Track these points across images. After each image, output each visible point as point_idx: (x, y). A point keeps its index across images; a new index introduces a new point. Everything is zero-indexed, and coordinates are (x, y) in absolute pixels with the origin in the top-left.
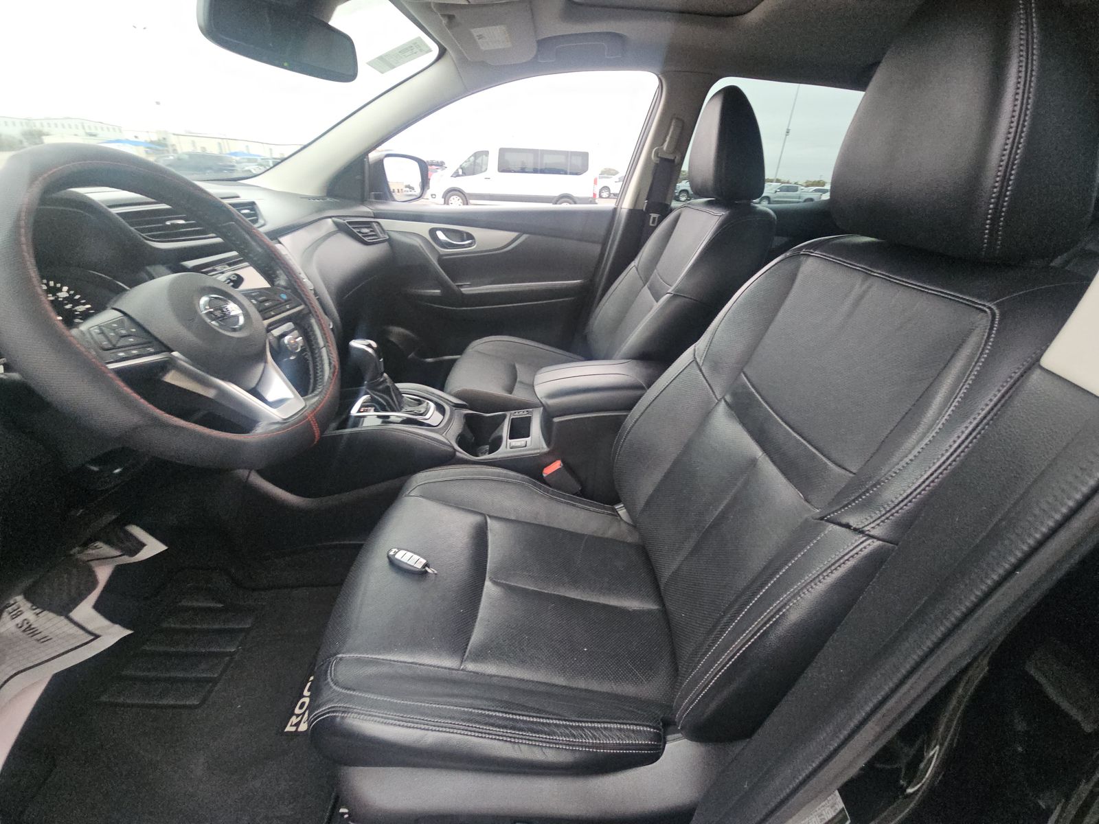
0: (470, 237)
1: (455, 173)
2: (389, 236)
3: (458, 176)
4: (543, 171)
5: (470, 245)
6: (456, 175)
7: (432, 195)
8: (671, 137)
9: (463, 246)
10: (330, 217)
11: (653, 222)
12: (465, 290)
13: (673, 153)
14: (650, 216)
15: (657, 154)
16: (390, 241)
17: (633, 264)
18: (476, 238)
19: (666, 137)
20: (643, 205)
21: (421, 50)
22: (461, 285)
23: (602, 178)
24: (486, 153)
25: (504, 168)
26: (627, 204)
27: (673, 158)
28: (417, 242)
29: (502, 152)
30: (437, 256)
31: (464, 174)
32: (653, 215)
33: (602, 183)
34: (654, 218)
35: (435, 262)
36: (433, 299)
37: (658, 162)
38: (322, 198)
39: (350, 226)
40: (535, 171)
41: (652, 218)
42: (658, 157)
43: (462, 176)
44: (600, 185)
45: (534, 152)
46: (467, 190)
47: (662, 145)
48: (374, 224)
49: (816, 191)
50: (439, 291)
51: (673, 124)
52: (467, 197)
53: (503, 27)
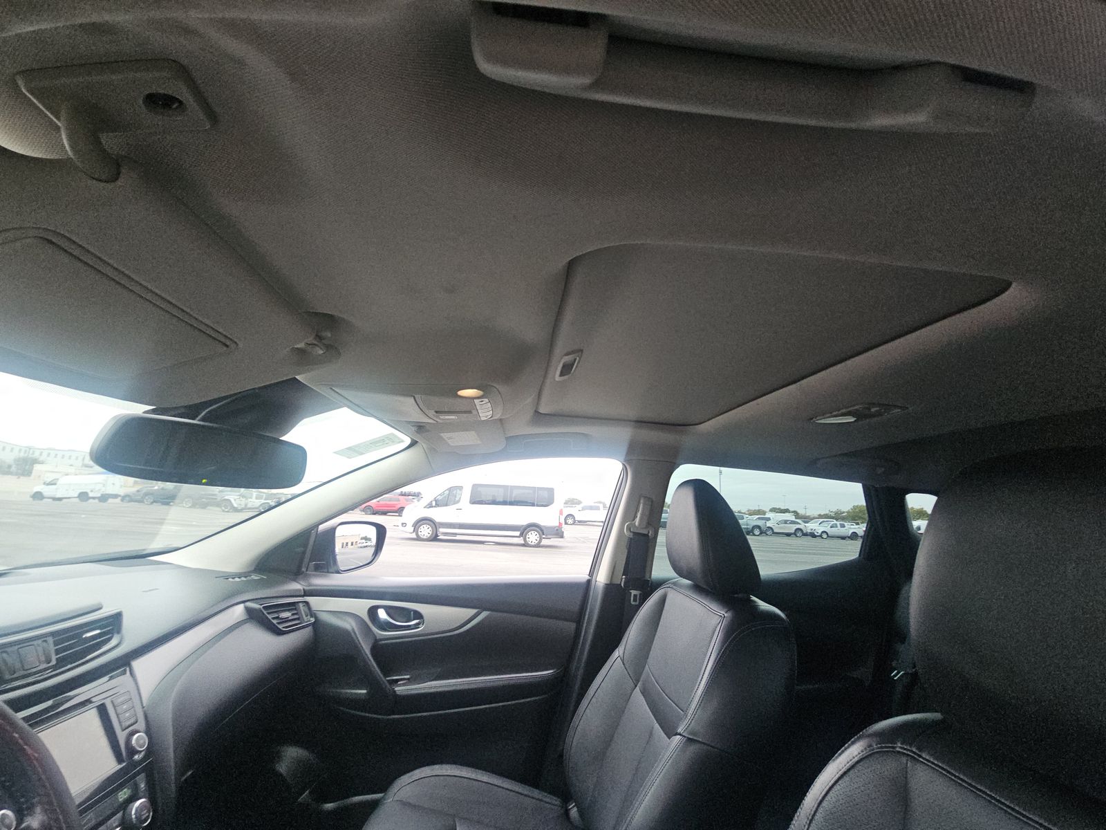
0: (418, 615)
1: (429, 504)
2: (316, 618)
3: (432, 507)
4: (512, 503)
5: (416, 626)
6: (430, 506)
7: (403, 524)
8: (642, 514)
9: (408, 628)
10: (244, 602)
11: (635, 600)
12: (400, 689)
13: (646, 527)
14: (631, 593)
15: (629, 529)
16: (317, 625)
17: (617, 653)
18: (425, 618)
19: (636, 513)
20: (621, 580)
21: (393, 442)
22: (397, 681)
23: (567, 507)
24: (461, 488)
25: (476, 500)
26: (602, 578)
27: (646, 533)
28: (348, 625)
29: (475, 487)
30: (371, 642)
31: (437, 505)
32: (633, 592)
33: (566, 512)
34: (635, 596)
35: (366, 649)
36: (356, 703)
37: (631, 537)
38: (246, 574)
39: (265, 612)
40: (504, 503)
41: (632, 595)
42: (631, 532)
43: (435, 507)
44: (565, 514)
45: (505, 487)
46: (438, 519)
47: (634, 520)
48: (301, 605)
49: (759, 518)
50: (365, 691)
51: (642, 501)
52: (437, 525)
53: (473, 432)
